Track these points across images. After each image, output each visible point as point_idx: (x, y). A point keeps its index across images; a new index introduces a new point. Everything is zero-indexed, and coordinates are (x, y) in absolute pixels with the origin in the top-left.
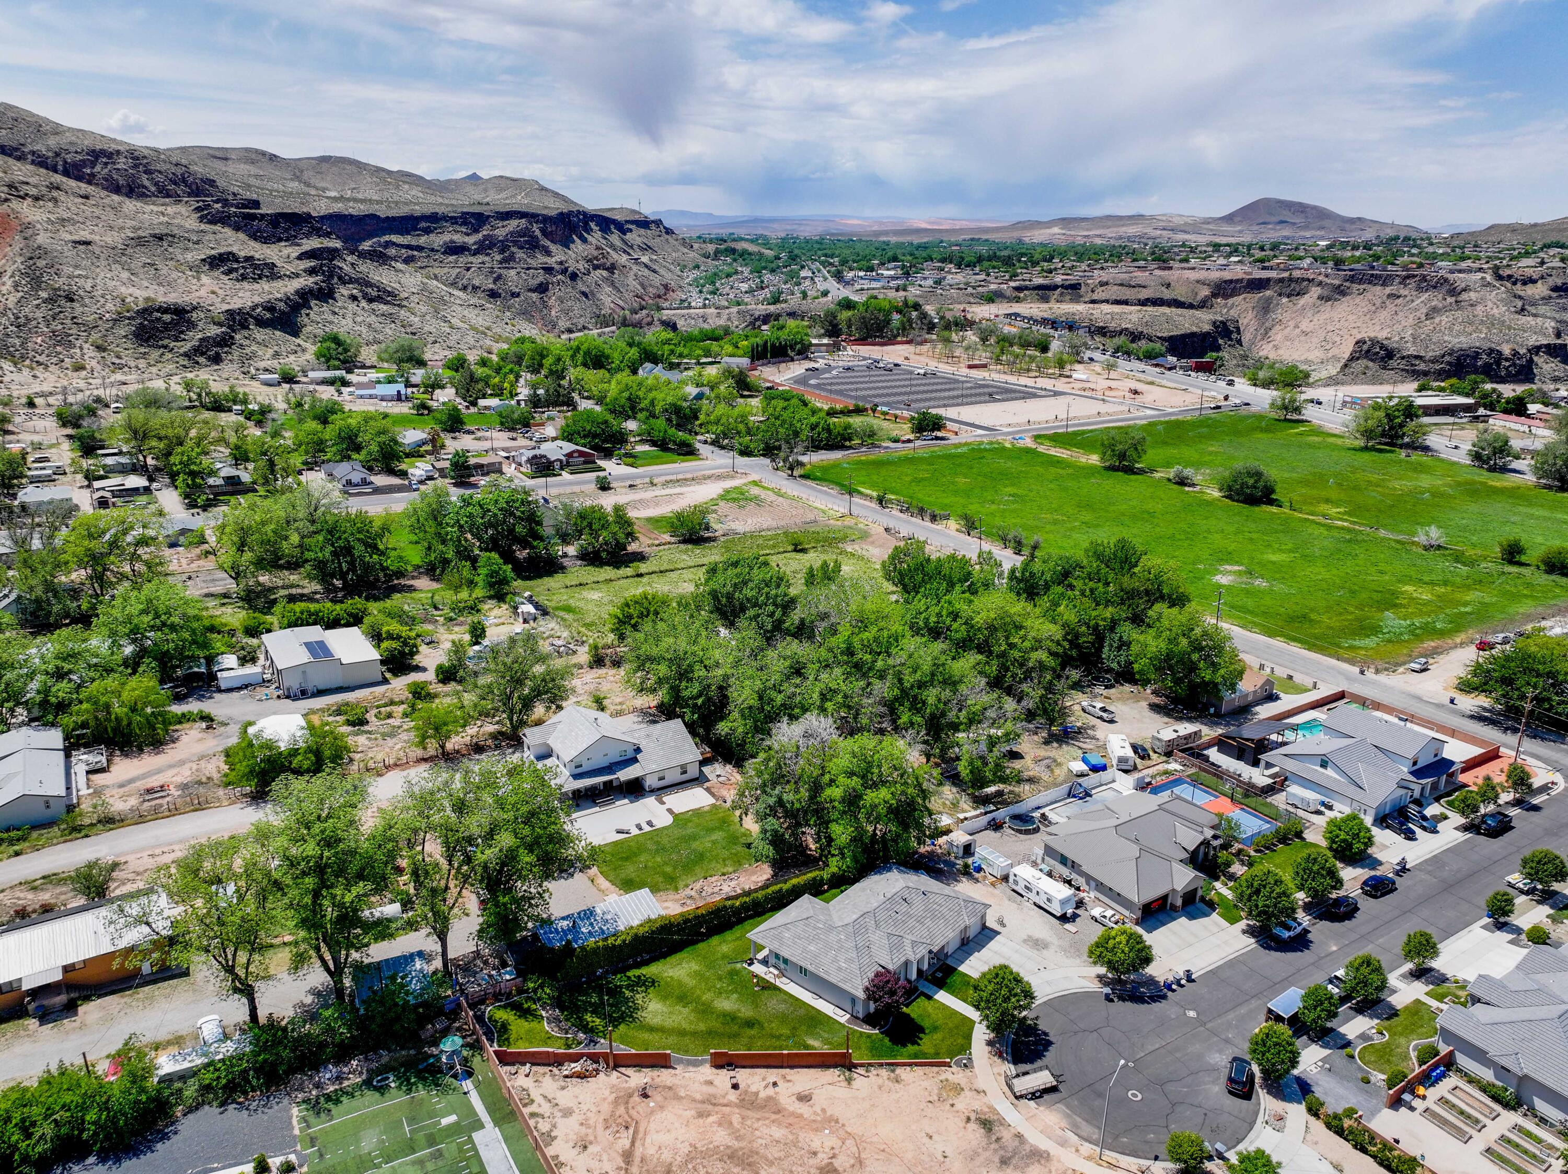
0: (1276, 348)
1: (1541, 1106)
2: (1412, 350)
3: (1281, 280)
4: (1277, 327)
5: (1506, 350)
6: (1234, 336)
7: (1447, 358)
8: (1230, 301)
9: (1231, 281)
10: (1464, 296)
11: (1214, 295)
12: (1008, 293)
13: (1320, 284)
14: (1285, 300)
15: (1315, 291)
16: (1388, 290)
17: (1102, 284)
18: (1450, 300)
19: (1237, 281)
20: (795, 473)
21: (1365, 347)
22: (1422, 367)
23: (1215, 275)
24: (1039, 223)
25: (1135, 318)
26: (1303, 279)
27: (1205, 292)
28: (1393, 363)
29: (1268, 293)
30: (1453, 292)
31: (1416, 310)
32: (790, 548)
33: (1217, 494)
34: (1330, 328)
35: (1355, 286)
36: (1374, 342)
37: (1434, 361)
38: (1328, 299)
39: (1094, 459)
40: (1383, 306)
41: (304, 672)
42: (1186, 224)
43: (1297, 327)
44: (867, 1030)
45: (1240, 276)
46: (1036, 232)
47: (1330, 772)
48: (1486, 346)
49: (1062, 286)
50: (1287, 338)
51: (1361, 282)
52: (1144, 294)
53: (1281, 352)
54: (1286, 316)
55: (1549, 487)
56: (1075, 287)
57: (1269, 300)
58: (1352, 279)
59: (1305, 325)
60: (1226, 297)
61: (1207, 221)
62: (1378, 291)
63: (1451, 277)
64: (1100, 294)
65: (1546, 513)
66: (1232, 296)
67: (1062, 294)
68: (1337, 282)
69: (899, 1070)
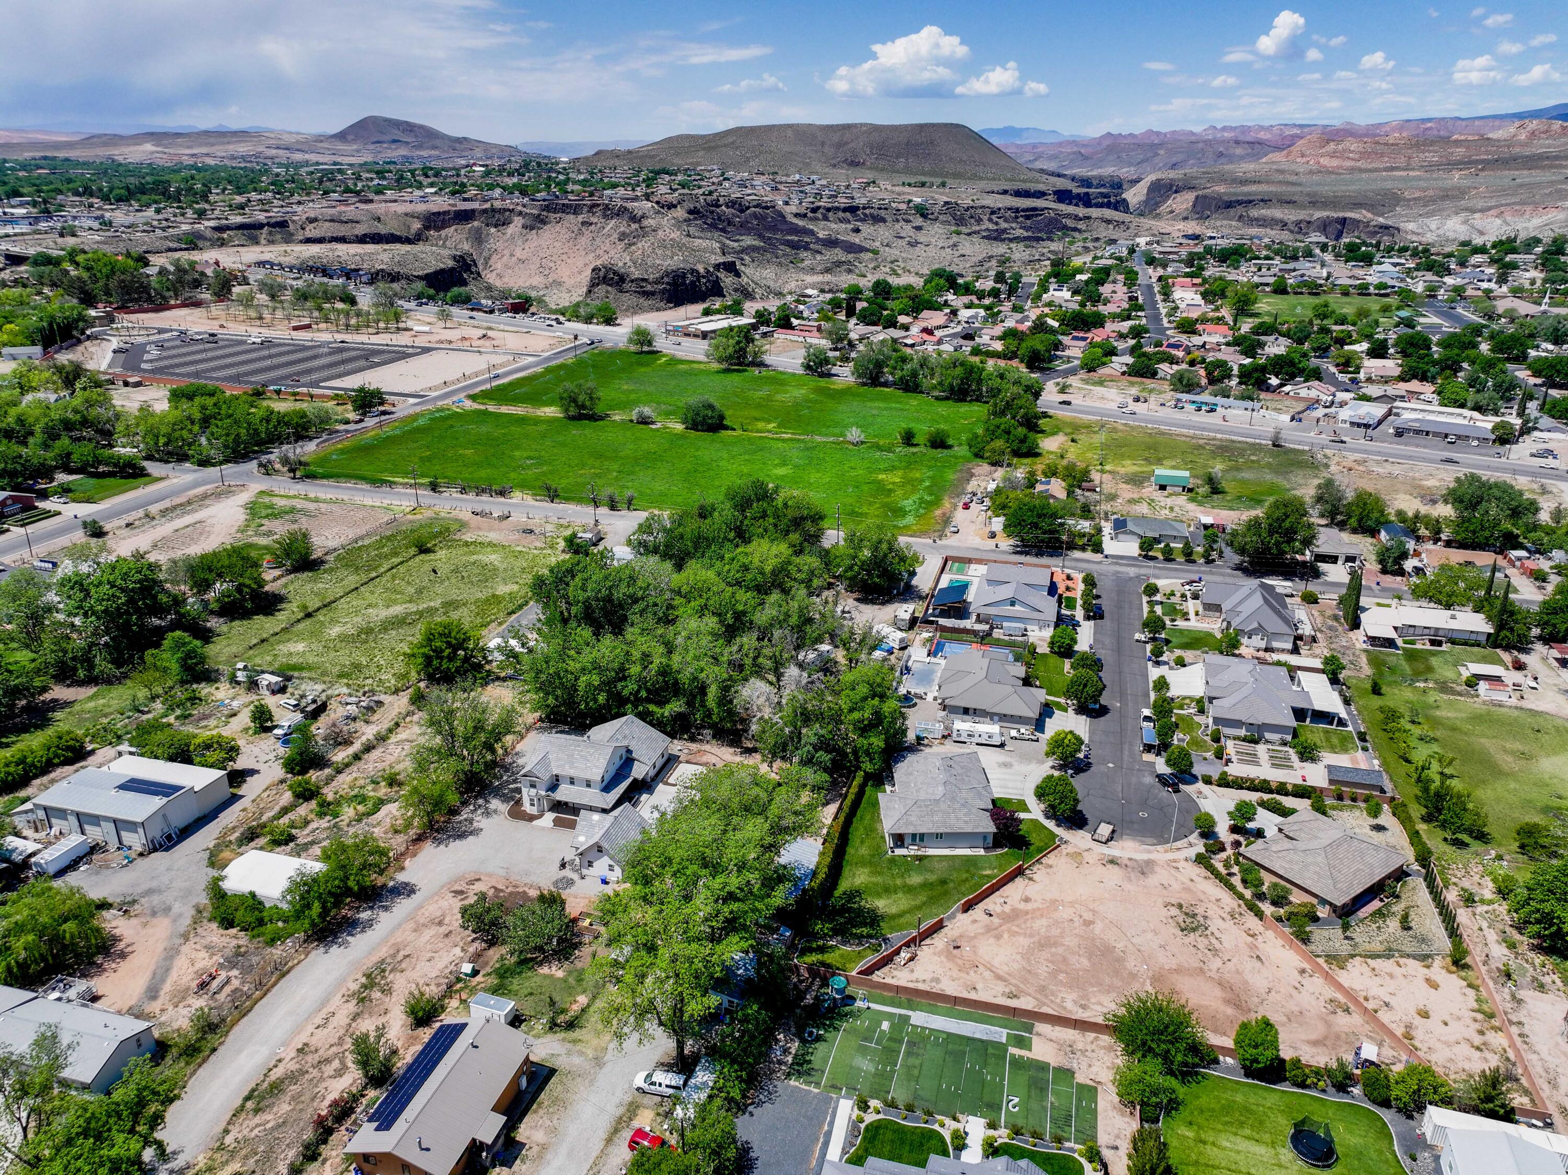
0: (500, 276)
1: (1268, 735)
2: (637, 274)
3: (485, 211)
4: (495, 257)
5: (701, 268)
6: (473, 269)
7: (666, 280)
8: (443, 233)
9: (439, 213)
10: (645, 223)
11: (427, 228)
12: (208, 234)
13: (520, 213)
14: (493, 230)
15: (518, 221)
16: (580, 218)
17: (312, 220)
18: (634, 226)
19: (445, 213)
20: (298, 474)
21: (602, 274)
22: (649, 288)
23: (421, 208)
24: (122, 137)
25: (385, 257)
26: (505, 210)
27: (416, 225)
28: (626, 286)
29: (476, 223)
30: (634, 219)
31: (609, 236)
32: (413, 551)
33: (680, 427)
34: (542, 255)
35: (552, 216)
36: (608, 269)
37: (657, 282)
38: (532, 228)
39: (551, 411)
40: (581, 233)
41: (164, 816)
42: (298, 142)
43: (512, 255)
44: (1000, 851)
45: (446, 208)
46: (126, 150)
47: (1017, 607)
48: (688, 266)
49: (268, 224)
50: (506, 266)
51: (555, 211)
52: (360, 230)
53: (506, 280)
54: (500, 245)
55: (864, 384)
56: (283, 224)
57: (478, 231)
58: (547, 208)
59: (519, 253)
60: (439, 229)
61: (321, 139)
62: (571, 220)
63: (629, 205)
64: (311, 231)
65: (882, 405)
66: (443, 228)
67: (270, 233)
68: (535, 212)
69: (1044, 860)
